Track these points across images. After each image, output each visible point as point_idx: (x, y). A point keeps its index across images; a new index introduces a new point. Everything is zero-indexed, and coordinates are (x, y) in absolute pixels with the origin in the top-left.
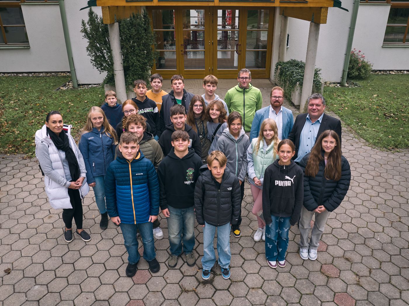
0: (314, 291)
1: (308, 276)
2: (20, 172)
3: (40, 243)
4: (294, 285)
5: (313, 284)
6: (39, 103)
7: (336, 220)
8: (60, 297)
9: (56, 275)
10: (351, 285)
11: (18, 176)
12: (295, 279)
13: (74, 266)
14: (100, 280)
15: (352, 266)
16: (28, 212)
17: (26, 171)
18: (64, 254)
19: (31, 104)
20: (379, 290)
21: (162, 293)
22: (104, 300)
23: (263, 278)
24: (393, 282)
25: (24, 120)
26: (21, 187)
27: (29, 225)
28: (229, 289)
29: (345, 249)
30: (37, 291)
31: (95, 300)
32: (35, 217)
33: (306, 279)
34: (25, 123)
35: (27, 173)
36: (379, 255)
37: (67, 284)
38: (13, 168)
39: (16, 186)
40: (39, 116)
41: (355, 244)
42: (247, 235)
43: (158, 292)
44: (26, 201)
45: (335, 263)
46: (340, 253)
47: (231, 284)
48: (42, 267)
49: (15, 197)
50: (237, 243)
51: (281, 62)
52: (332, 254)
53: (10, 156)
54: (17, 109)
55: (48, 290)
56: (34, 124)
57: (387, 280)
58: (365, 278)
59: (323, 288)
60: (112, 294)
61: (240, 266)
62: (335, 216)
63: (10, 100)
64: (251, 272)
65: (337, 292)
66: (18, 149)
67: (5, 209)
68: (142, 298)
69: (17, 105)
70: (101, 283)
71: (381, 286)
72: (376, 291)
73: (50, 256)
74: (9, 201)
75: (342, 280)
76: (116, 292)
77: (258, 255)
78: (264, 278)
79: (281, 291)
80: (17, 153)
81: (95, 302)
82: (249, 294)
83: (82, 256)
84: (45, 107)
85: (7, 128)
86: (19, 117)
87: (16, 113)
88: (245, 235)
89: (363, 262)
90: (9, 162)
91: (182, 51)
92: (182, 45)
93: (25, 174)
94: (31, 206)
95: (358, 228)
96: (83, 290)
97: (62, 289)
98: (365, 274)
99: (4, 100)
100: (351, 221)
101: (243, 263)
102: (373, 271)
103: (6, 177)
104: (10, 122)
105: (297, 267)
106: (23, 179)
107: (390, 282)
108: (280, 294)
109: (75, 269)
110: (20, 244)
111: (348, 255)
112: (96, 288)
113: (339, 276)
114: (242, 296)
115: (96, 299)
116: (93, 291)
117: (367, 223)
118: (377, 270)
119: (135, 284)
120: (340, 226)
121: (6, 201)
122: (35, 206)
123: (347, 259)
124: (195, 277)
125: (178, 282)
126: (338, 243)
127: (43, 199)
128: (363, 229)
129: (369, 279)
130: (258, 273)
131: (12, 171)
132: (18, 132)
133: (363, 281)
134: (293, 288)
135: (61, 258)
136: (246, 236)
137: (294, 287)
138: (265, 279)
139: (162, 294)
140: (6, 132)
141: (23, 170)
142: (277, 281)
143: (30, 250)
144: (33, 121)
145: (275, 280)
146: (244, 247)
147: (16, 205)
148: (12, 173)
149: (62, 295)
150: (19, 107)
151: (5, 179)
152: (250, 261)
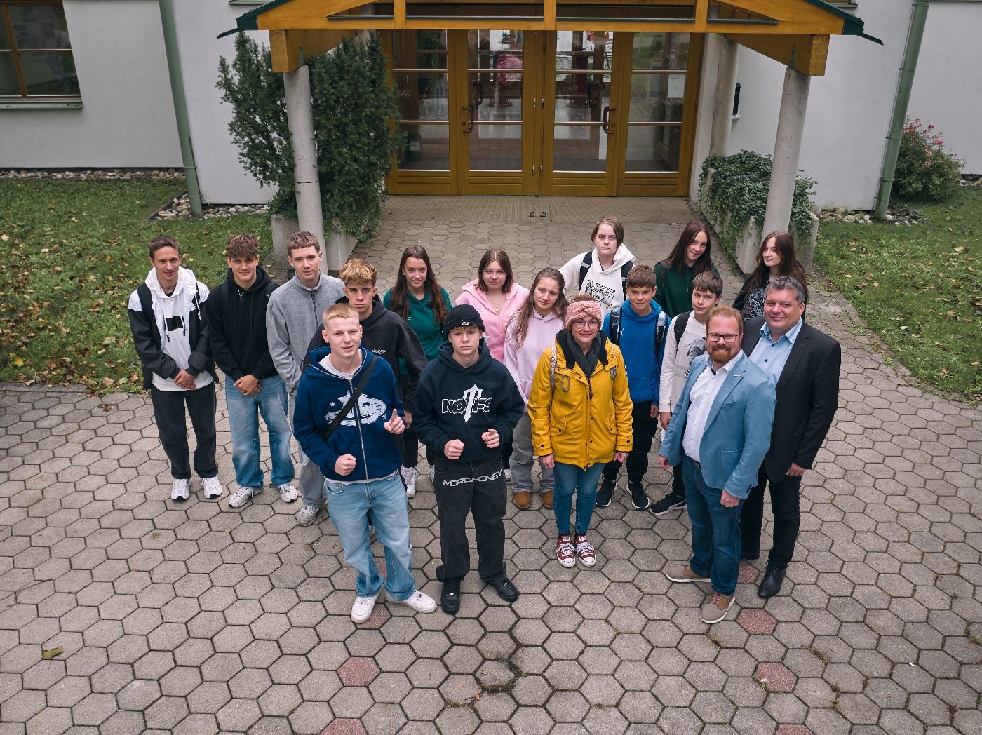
0: (733, 718)
1: (724, 686)
2: (80, 429)
3: (138, 590)
4: (691, 705)
5: (732, 703)
6: (111, 253)
8: (188, 705)
9: (175, 661)
10: (818, 710)
11: (77, 439)
12: (694, 690)
13: (213, 644)
14: (270, 675)
15: (827, 670)
16: (105, 522)
17: (93, 427)
18: (190, 617)
19: (93, 255)
20: (878, 722)
21: (401, 707)
22: (278, 716)
23: (622, 685)
24: (912, 707)
25: (78, 298)
26: (86, 464)
27: (109, 552)
28: (547, 706)
29: (816, 633)
30: (138, 692)
31: (260, 716)
32: (123, 535)
33: (718, 691)
34: (82, 305)
35: (95, 430)
36: (893, 648)
37: (200, 681)
38: (63, 419)
39: (75, 461)
40: (114, 287)
41: (842, 622)
42: (595, 591)
43: (393, 703)
44: (99, 498)
45: (789, 661)
47: (551, 695)
48: (145, 643)
49: (75, 486)
50: (571, 608)
51: (715, 158)
52: (784, 642)
53: (55, 389)
54: (59, 269)
55: (161, 691)
56: (104, 310)
57: (901, 702)
58: (852, 696)
59: (755, 713)
60: (296, 705)
61: (575, 657)
63: (39, 244)
64: (598, 671)
65: (783, 721)
66: (72, 372)
67: (54, 515)
68: (359, 716)
69: (58, 260)
70: (272, 681)
71: (883, 715)
72: (871, 725)
73: (161, 621)
74: (61, 496)
75: (798, 698)
76: (304, 701)
78: (625, 685)
79: (660, 715)
80: (69, 381)
81: (260, 719)
82: (588, 717)
83: (229, 623)
84: (126, 265)
85: (41, 319)
86: (66, 291)
87: (59, 281)
88: (590, 591)
89: (853, 661)
90: (53, 404)
91: (464, 124)
92: (464, 109)
93: (91, 434)
94: (112, 509)
96: (233, 694)
97: (189, 690)
98: (853, 689)
99: (26, 244)
100: (842, 568)
101: (582, 653)
102: (873, 683)
103: (50, 439)
104: (46, 304)
105: (701, 665)
106: (88, 446)
107: (906, 708)
108: (658, 720)
109: (214, 649)
110: (95, 593)
111: (820, 645)
112: (262, 691)
113: (794, 689)
114: (574, 721)
115: (262, 712)
116: (254, 696)
118: (881, 680)
119: (344, 686)
121: (55, 495)
122: (121, 509)
123: (817, 654)
124: (475, 677)
125: (436, 686)
126: (801, 618)
127: (137, 495)
129: (860, 698)
130: (613, 675)
131: (63, 426)
132: (68, 330)
133: (845, 701)
134: (688, 710)
135: (184, 626)
137: (689, 707)
138: (628, 687)
139: (403, 710)
140: (38, 328)
141: (87, 423)
142: (653, 694)
143: (118, 606)
144: (101, 302)
145: (650, 691)
146: (585, 616)
147: (78, 506)
148: (64, 431)
149: (189, 701)
150: (64, 265)
151: (49, 443)
152: (598, 648)
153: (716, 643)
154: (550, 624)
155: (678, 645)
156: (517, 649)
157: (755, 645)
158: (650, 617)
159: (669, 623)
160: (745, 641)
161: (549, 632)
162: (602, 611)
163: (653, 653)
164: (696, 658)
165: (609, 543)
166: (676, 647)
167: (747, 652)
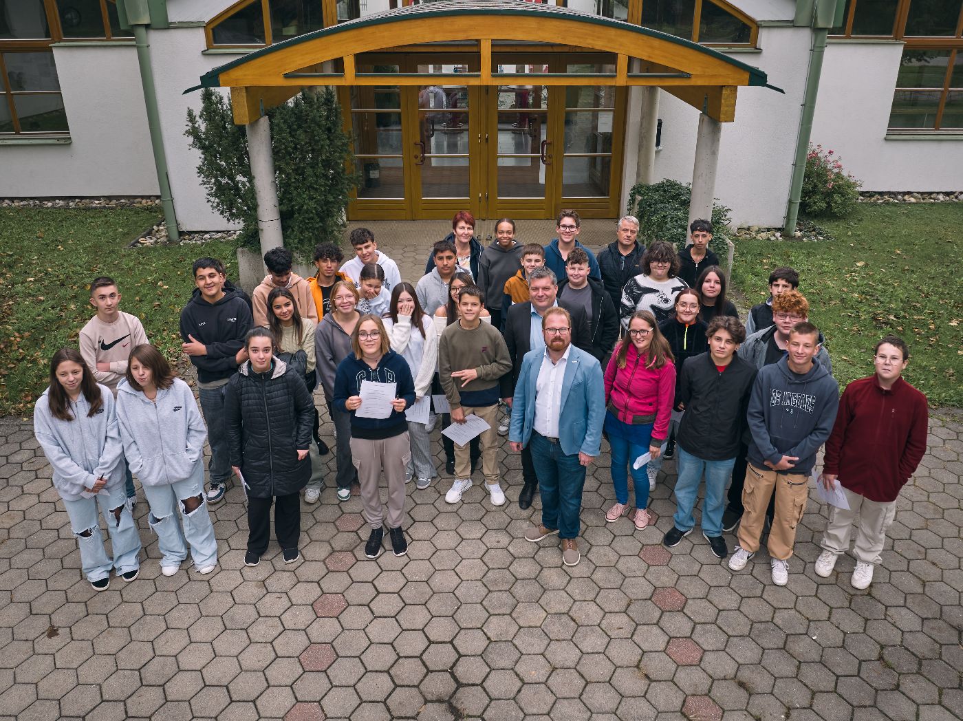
7: (729, 589)
15: (751, 702)
19: (74, 284)
25: (57, 328)
29: (741, 661)
34: (61, 335)
41: (764, 649)
42: (532, 624)
45: (715, 692)
46: (730, 668)
49: (41, 524)
50: (510, 643)
51: (641, 187)
52: (710, 672)
54: (42, 298)
61: (512, 696)
62: (728, 580)
63: (26, 273)
64: (534, 711)
67: (19, 556)
74: (27, 535)
77: (553, 671)
85: (20, 350)
86: (47, 321)
87: (41, 310)
88: (528, 624)
89: (775, 691)
90: (25, 437)
91: (416, 157)
95: (775, 609)
100: (763, 592)
101: (519, 691)
103: (19, 474)
104: (27, 334)
105: (632, 701)
111: (744, 675)
117: (797, 598)
120: (735, 605)
121: (21, 534)
123: (742, 685)
126: (726, 646)
128: (785, 614)
130: (548, 714)
131: (34, 461)
136: (530, 627)
140: (18, 360)
146: (524, 652)
148: (34, 465)
150: (48, 294)
151: (19, 479)
152: (535, 686)
153: (647, 676)
154: (489, 661)
155: (610, 679)
156: (457, 689)
157: (683, 677)
158: (584, 650)
159: (602, 656)
160: (673, 672)
161: (488, 670)
162: (538, 645)
163: (587, 689)
164: (627, 693)
165: (546, 572)
166: (609, 682)
167: (676, 685)
